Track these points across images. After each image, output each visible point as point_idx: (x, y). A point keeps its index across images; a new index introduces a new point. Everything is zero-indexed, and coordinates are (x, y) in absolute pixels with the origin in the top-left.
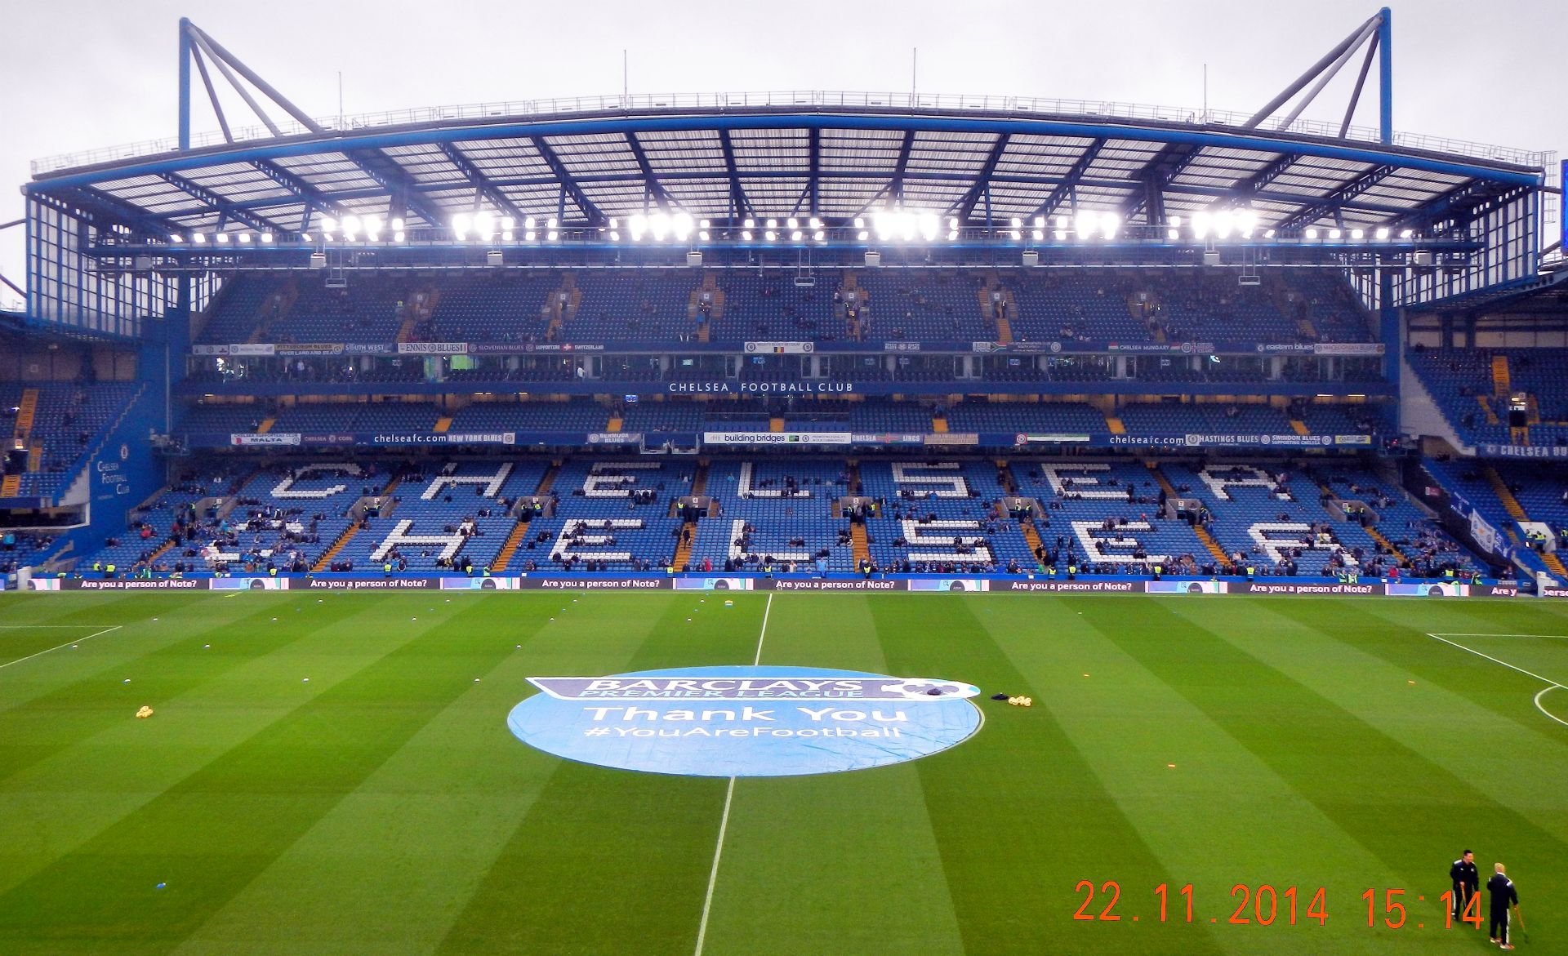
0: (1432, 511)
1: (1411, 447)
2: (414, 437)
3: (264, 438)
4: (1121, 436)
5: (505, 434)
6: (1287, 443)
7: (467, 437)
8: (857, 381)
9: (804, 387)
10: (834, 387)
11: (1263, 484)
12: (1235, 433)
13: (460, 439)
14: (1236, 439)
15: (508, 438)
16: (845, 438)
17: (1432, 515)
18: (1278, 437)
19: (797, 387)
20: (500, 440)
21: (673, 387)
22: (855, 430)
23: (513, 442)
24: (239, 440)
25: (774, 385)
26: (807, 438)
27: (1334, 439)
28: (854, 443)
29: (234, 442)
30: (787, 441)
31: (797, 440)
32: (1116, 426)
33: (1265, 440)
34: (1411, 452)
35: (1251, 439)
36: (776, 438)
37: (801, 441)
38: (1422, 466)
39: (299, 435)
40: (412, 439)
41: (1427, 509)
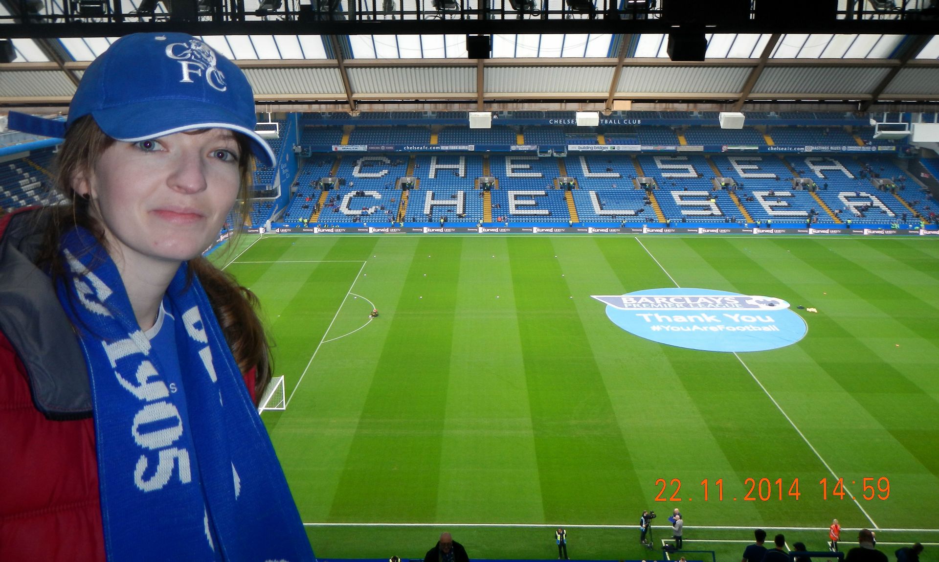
0: (924, 185)
1: (914, 152)
2: (424, 147)
3: (349, 148)
4: (774, 147)
5: (469, 146)
6: (854, 150)
7: (450, 147)
8: (642, 119)
9: (617, 122)
10: (631, 122)
11: (839, 168)
12: (830, 145)
13: (447, 148)
14: (830, 148)
15: (471, 148)
16: (638, 148)
17: (925, 187)
18: (850, 147)
19: (613, 122)
20: (467, 149)
21: (551, 122)
22: (643, 144)
23: (473, 150)
24: (336, 148)
25: (602, 120)
26: (619, 147)
27: (877, 148)
28: (642, 150)
29: (334, 149)
30: (609, 149)
31: (614, 149)
32: (769, 141)
33: (844, 148)
34: (915, 155)
35: (837, 148)
36: (604, 148)
37: (616, 149)
38: (920, 162)
39: (366, 146)
40: (423, 148)
41: (922, 184)
